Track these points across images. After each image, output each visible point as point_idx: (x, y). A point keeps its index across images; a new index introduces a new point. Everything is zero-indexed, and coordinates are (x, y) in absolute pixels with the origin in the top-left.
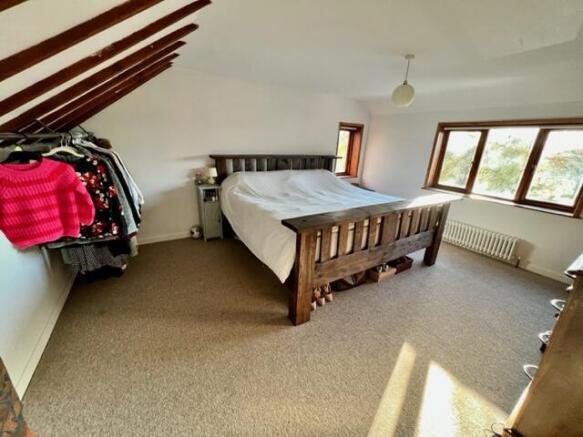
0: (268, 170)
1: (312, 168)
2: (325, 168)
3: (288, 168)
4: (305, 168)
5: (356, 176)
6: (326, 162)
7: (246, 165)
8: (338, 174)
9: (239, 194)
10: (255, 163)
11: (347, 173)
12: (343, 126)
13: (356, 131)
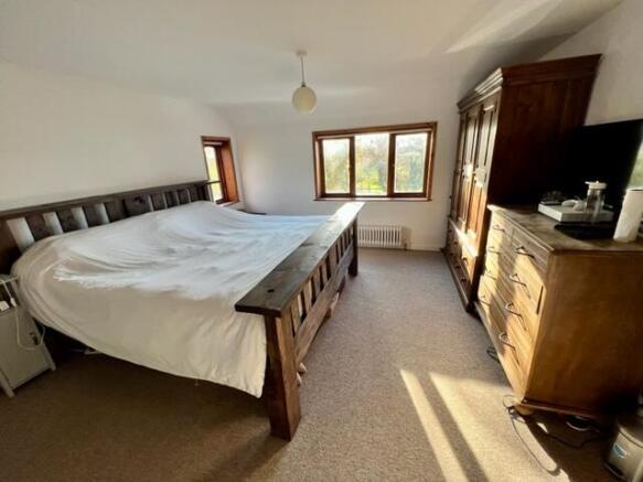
0: (112, 220)
1: (184, 202)
2: (199, 199)
3: (147, 210)
4: (172, 204)
5: (238, 201)
6: (200, 191)
7: (61, 221)
8: (219, 202)
9: (75, 278)
10: (80, 214)
11: (226, 199)
12: (206, 141)
13: (222, 146)
